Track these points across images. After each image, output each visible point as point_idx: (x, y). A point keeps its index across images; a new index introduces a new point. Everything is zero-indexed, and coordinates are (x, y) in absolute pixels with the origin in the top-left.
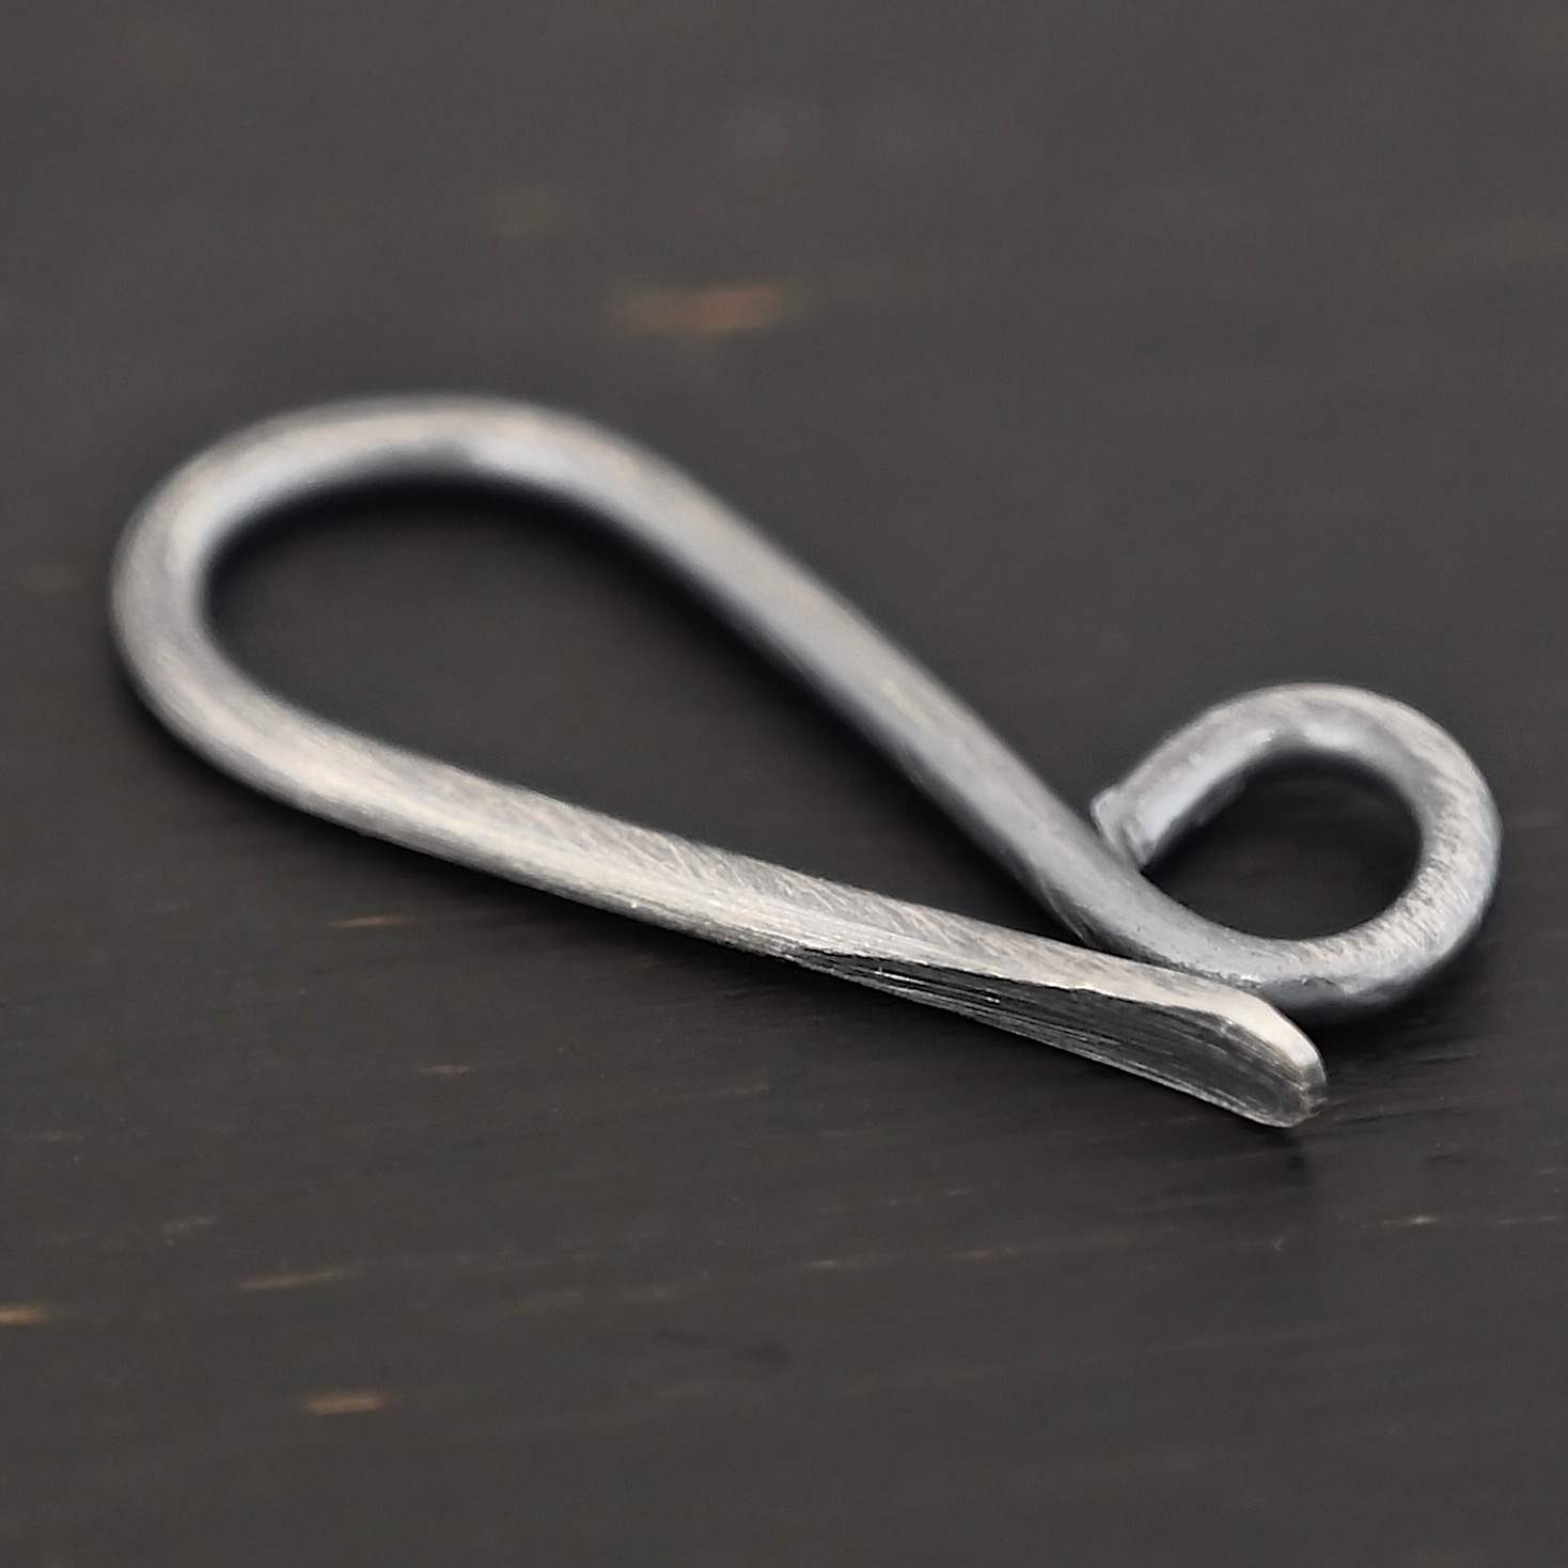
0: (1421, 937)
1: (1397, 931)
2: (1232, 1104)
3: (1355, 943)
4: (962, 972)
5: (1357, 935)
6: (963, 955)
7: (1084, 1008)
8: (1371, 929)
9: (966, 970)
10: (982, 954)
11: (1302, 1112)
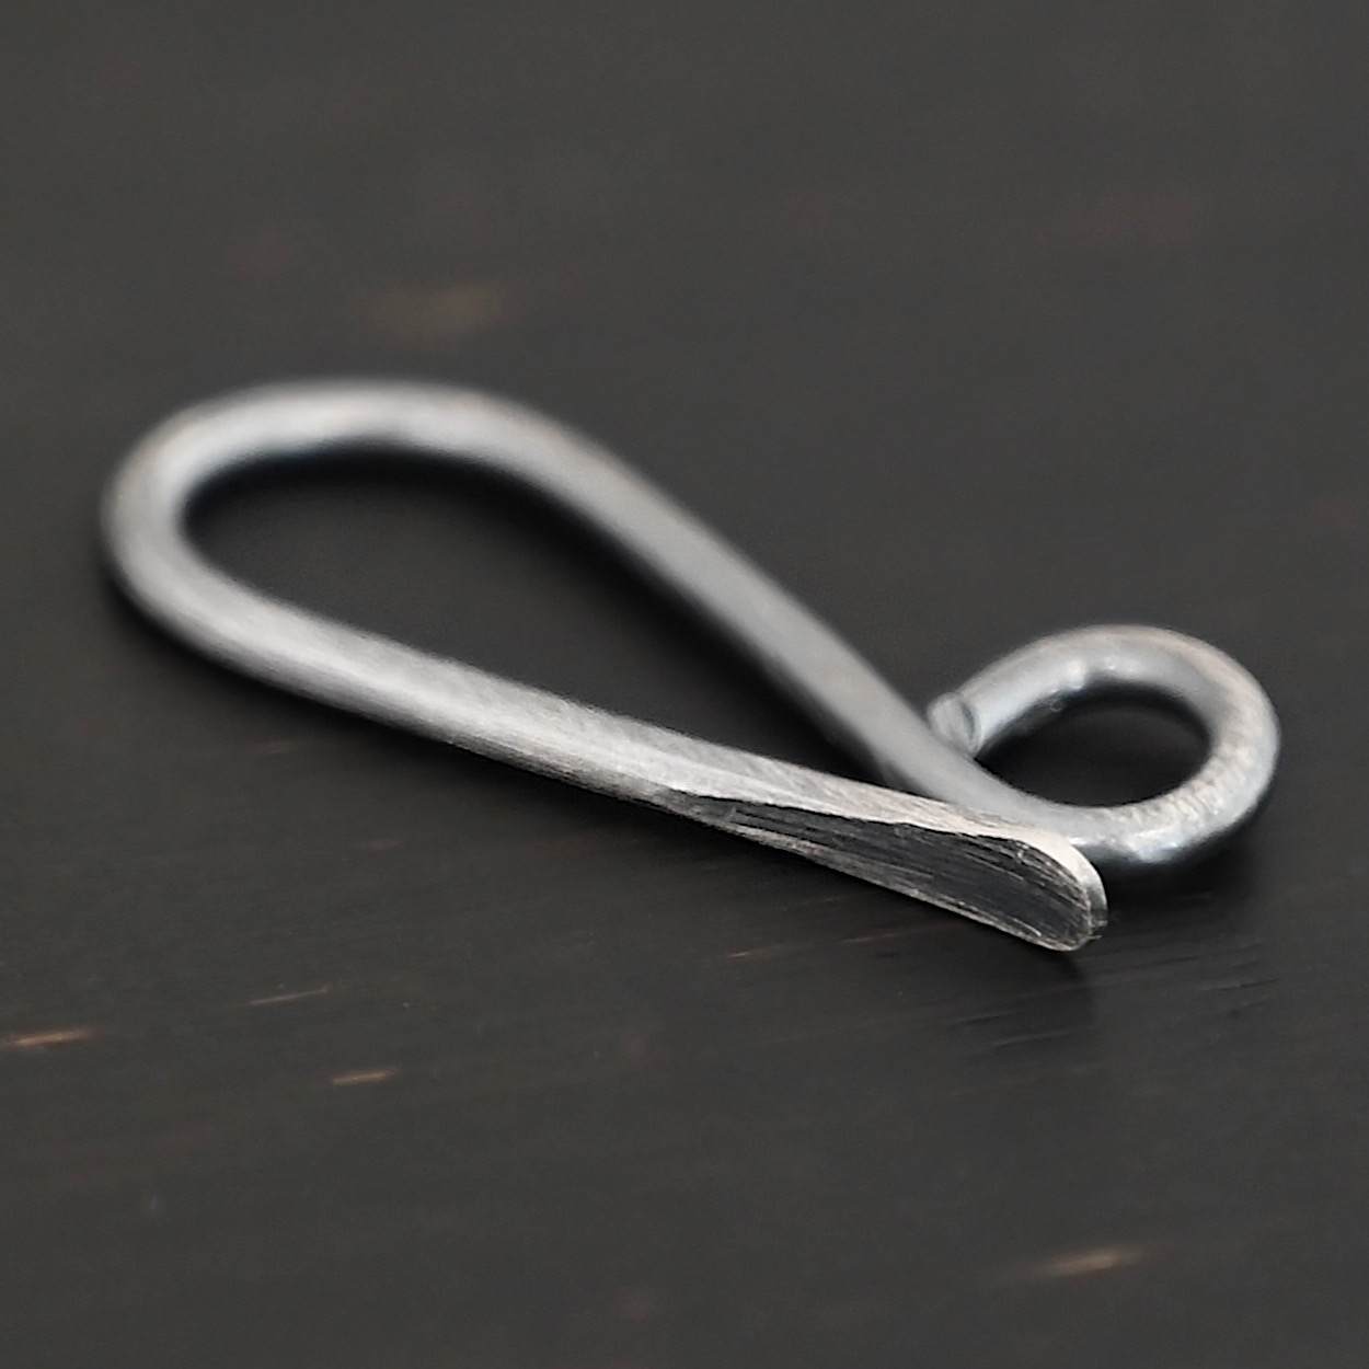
0: (1201, 809)
1: (1181, 803)
2: (1027, 932)
3: (1144, 811)
4: (802, 810)
5: (1147, 805)
6: (803, 795)
7: (904, 842)
8: (1159, 802)
9: (805, 807)
10: (821, 796)
11: (1085, 933)
